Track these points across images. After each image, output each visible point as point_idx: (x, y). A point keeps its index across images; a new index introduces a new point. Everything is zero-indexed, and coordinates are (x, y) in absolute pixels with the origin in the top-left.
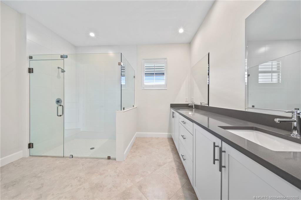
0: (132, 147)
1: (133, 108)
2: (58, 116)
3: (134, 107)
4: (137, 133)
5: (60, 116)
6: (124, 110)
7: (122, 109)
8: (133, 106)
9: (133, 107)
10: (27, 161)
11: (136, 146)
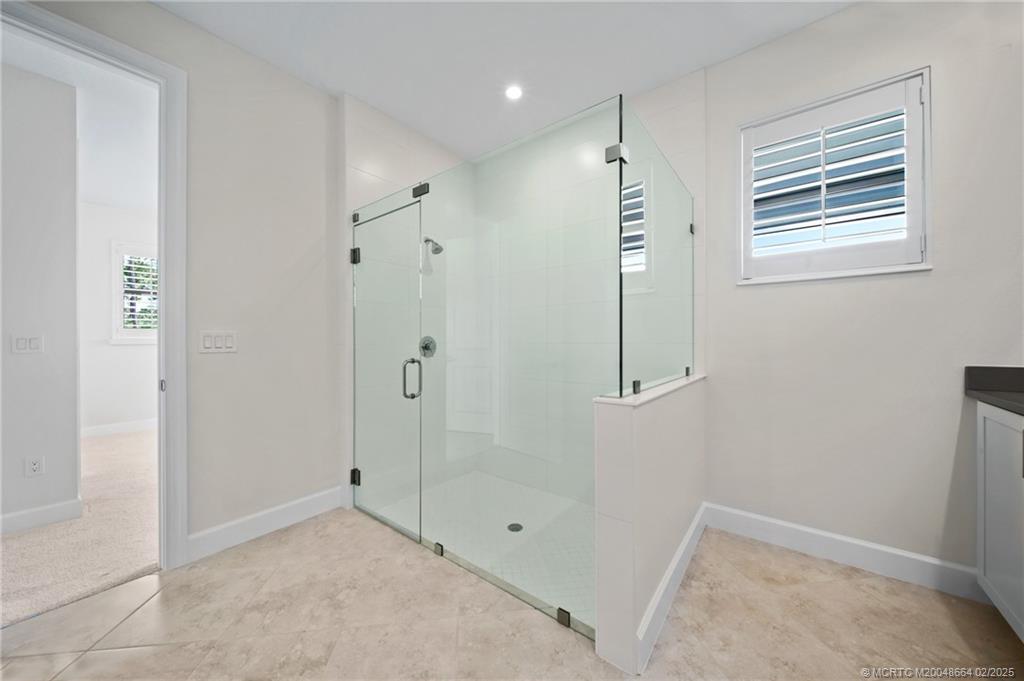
0: (684, 585)
1: (684, 381)
2: (406, 396)
3: (692, 378)
4: (705, 504)
5: (413, 397)
6: (635, 392)
7: (628, 390)
8: (687, 369)
9: (687, 374)
10: (342, 524)
11: (705, 591)
